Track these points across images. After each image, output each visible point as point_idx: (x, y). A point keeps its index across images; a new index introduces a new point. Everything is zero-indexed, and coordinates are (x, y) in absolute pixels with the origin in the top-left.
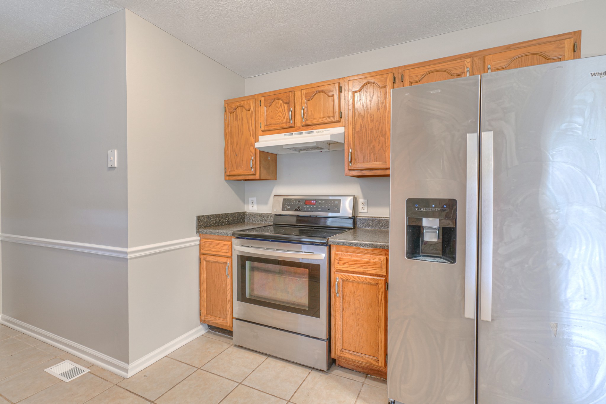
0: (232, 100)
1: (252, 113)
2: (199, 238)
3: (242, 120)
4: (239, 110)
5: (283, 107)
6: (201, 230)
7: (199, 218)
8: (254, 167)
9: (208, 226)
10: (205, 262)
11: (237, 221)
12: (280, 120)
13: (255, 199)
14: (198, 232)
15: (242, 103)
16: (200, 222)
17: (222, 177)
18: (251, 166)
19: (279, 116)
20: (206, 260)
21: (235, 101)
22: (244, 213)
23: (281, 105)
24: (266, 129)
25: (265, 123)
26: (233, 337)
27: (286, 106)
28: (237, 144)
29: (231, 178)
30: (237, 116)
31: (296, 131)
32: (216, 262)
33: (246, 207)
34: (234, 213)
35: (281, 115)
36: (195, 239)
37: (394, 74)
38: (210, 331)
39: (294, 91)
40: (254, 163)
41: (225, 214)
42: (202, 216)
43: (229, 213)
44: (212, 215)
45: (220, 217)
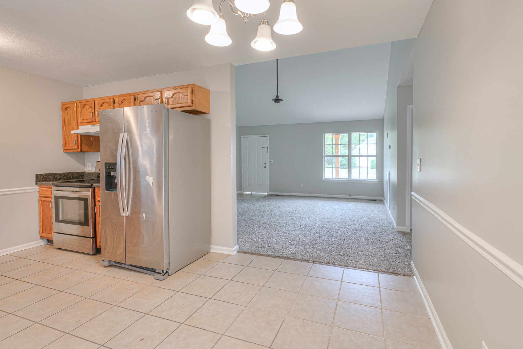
0: (65, 103)
1: (75, 112)
2: (38, 187)
3: (70, 116)
4: (68, 109)
5: (89, 109)
6: (38, 183)
7: (37, 176)
8: (77, 144)
9: (46, 180)
10: (41, 202)
11: (76, 178)
12: (88, 117)
13: (90, 164)
14: (37, 184)
15: (69, 106)
16: (38, 177)
17: (62, 150)
18: (74, 144)
19: (88, 115)
20: (42, 200)
21: (66, 103)
22: (83, 173)
23: (88, 109)
24: (82, 122)
25: (81, 118)
26: (54, 244)
27: (91, 109)
28: (68, 131)
29: (67, 151)
30: (67, 113)
31: (96, 124)
32: (46, 201)
33: (85, 168)
34: (72, 173)
35: (89, 114)
36: (36, 188)
37: (135, 96)
38: (48, 243)
39: (94, 101)
40: (77, 142)
41: (64, 173)
42: (40, 174)
43: (67, 173)
44: (50, 174)
45: (58, 175)
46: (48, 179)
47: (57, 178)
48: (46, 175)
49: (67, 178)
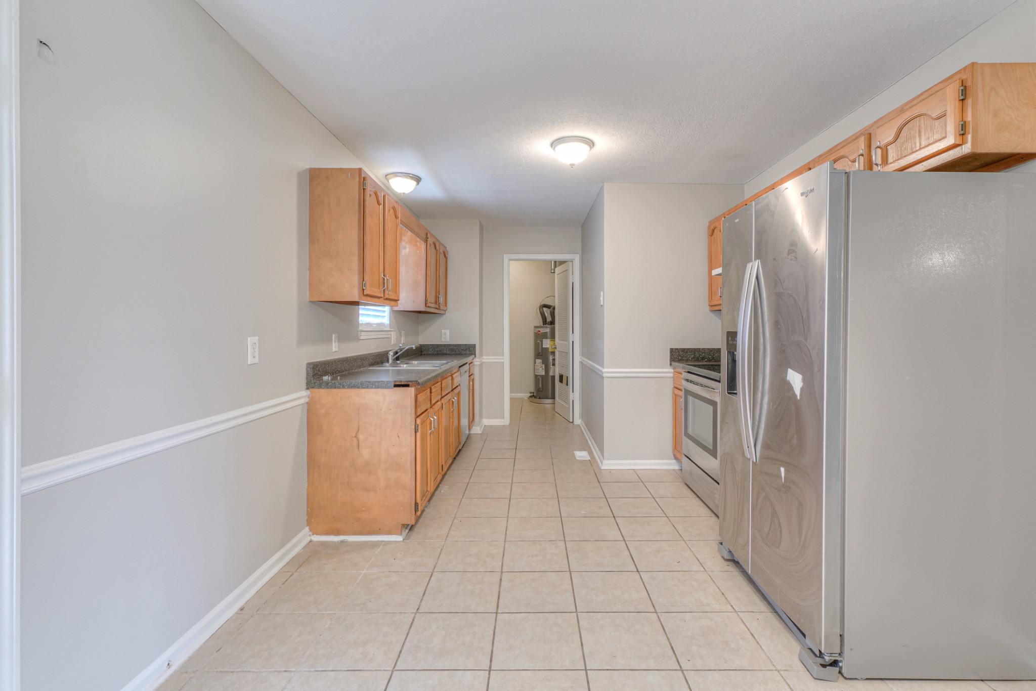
2: (672, 371)
4: (715, 231)
6: (673, 363)
7: (672, 351)
10: (674, 395)
14: (671, 365)
15: (717, 224)
16: (673, 354)
17: (707, 308)
20: (675, 393)
30: (715, 238)
32: (678, 396)
41: (709, 349)
42: (676, 349)
43: (714, 349)
44: (689, 349)
45: (700, 352)
46: (686, 357)
47: (698, 357)
48: (683, 350)
49: (714, 358)
